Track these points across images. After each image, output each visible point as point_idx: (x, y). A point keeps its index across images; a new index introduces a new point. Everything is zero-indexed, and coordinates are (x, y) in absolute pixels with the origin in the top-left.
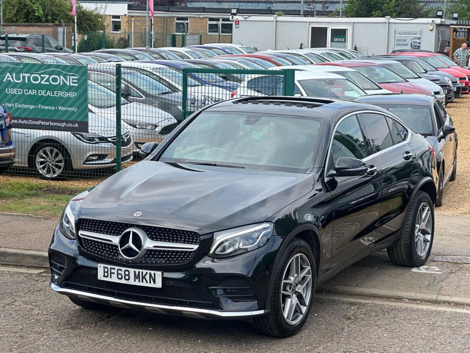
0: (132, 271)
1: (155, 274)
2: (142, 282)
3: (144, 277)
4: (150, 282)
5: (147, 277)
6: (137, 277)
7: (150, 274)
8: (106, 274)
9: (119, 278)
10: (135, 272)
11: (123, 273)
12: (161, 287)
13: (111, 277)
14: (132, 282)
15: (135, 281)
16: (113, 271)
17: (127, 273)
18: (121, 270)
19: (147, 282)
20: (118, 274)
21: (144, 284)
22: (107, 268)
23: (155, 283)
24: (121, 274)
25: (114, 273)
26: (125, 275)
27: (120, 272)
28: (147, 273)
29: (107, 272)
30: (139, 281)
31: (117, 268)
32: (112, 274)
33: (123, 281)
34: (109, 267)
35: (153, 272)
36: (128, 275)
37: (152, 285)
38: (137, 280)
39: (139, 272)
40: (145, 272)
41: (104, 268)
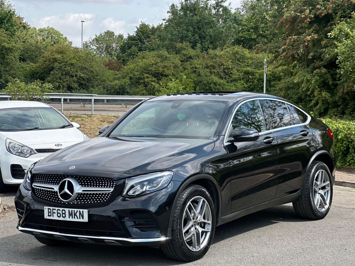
0: (67, 210)
1: (83, 211)
2: (75, 218)
3: (75, 215)
4: (80, 218)
5: (78, 214)
6: (70, 214)
7: (80, 211)
8: (50, 214)
9: (58, 217)
10: (69, 211)
11: (61, 212)
12: (87, 221)
13: (53, 216)
14: (67, 219)
15: (69, 218)
16: (54, 211)
17: (64, 212)
18: (60, 210)
19: (78, 218)
20: (58, 213)
21: (76, 220)
22: (50, 209)
23: (83, 218)
24: (60, 213)
25: (55, 213)
26: (63, 214)
27: (59, 211)
28: (77, 211)
29: (50, 212)
30: (72, 218)
31: (57, 208)
32: (54, 214)
33: (61, 219)
34: (51, 208)
35: (81, 210)
36: (65, 214)
37: (81, 220)
38: (71, 217)
39: (72, 211)
40: (76, 210)
41: (49, 209)
